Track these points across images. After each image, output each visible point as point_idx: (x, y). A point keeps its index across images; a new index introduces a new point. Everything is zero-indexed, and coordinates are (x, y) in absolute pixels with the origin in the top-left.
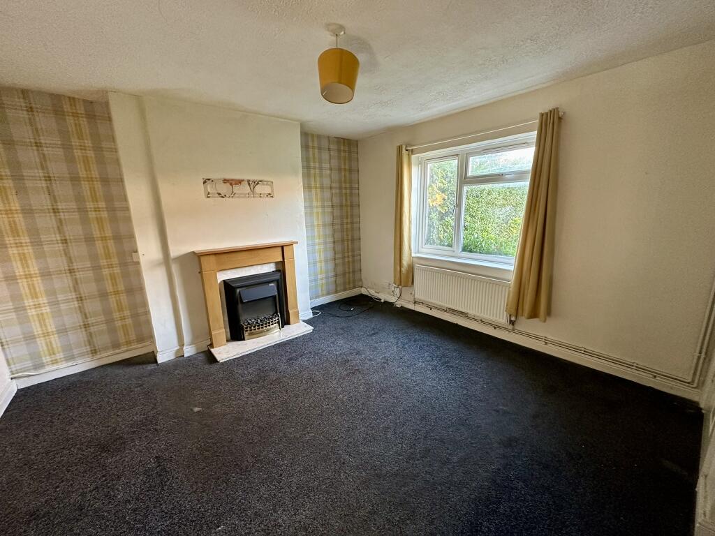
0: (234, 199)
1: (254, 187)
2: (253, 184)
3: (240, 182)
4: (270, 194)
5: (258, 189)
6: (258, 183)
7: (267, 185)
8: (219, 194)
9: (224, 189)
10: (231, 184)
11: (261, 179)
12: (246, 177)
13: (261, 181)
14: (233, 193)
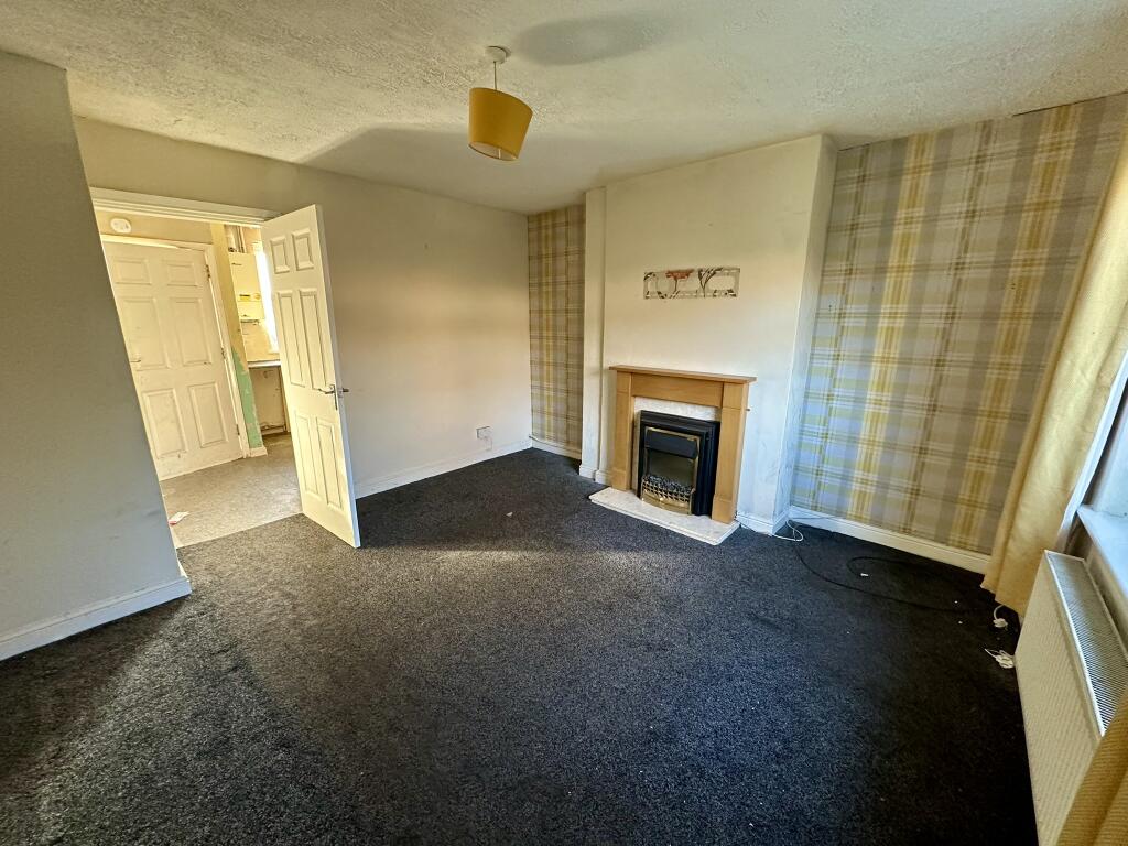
0: (676, 300)
1: (707, 281)
2: (705, 275)
3: (687, 274)
4: (731, 291)
5: (714, 283)
6: (714, 273)
7: (728, 274)
8: (659, 293)
9: (665, 285)
10: (676, 279)
11: (719, 266)
12: (696, 266)
13: (719, 269)
14: (676, 291)
